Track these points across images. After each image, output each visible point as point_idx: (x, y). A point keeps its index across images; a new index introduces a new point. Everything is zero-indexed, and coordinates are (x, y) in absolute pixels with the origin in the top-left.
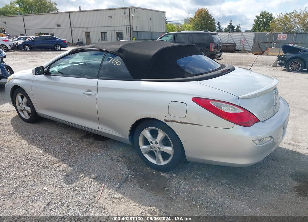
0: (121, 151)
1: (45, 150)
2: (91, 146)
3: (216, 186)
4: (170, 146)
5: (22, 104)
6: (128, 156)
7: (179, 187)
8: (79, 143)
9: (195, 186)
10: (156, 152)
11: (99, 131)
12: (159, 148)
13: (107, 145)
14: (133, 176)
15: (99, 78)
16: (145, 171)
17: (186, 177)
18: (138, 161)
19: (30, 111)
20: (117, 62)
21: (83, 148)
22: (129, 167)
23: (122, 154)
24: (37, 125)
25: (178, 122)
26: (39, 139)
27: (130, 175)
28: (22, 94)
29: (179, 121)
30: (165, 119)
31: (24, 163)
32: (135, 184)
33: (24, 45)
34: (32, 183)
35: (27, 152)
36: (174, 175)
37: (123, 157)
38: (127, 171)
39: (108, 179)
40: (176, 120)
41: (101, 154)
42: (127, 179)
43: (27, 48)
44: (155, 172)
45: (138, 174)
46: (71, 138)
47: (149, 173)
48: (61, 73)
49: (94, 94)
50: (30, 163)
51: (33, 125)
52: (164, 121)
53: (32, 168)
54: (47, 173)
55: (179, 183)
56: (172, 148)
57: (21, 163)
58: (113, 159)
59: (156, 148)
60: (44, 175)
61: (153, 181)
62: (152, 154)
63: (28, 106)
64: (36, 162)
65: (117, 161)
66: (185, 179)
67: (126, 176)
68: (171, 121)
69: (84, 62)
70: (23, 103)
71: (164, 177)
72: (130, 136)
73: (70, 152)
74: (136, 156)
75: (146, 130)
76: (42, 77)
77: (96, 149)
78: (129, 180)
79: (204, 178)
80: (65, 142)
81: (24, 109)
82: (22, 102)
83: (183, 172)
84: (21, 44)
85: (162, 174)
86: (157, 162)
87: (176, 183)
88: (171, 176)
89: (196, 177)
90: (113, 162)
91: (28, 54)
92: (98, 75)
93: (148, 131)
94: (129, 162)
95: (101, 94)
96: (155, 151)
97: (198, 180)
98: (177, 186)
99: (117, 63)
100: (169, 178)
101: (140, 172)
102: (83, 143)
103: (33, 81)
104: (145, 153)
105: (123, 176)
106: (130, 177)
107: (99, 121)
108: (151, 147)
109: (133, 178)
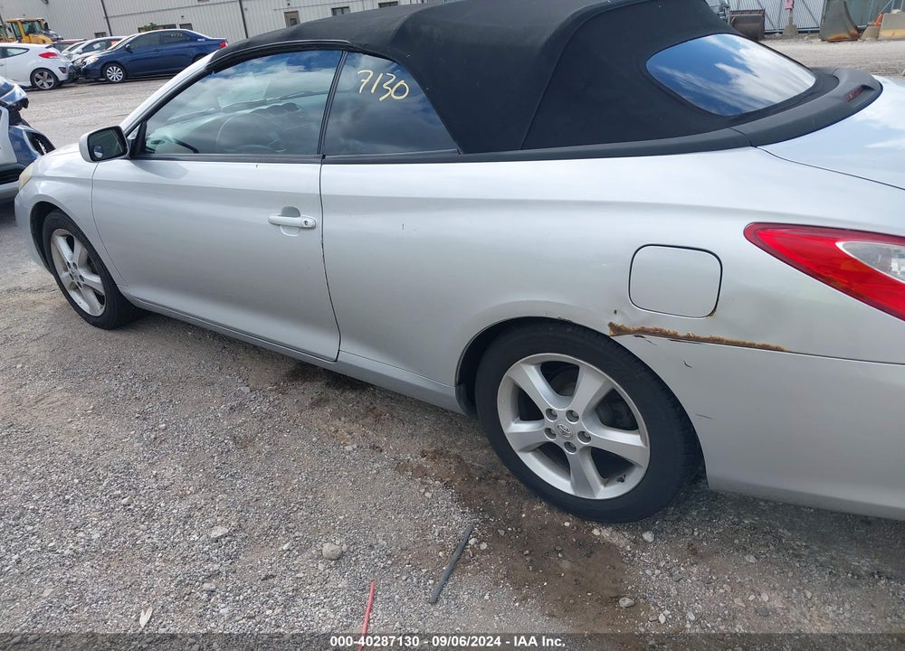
0: (426, 430)
1: (153, 436)
2: (317, 412)
3: (832, 587)
4: (631, 426)
5: (72, 265)
6: (455, 451)
7: (674, 592)
8: (277, 402)
9: (741, 585)
10: (574, 449)
11: (341, 362)
12: (583, 435)
13: (375, 408)
14: (484, 546)
15: (324, 157)
16: (528, 516)
17: (696, 545)
18: (494, 474)
19: (101, 290)
20: (391, 86)
21: (291, 422)
22: (464, 499)
23: (431, 445)
24: (132, 336)
25: (674, 337)
26: (136, 392)
27: (472, 541)
28: (68, 233)
29: (682, 333)
30: (611, 325)
31: (76, 497)
32: (497, 584)
33: (104, 64)
34: (101, 590)
35: (92, 447)
36: (648, 536)
37: (437, 455)
38: (459, 520)
39: (389, 562)
40: (666, 329)
41: (355, 446)
42: (460, 559)
43: (115, 73)
44: (567, 524)
45: (502, 533)
46: (246, 382)
47: (544, 528)
48: (192, 148)
49: (311, 222)
50: (99, 494)
51: (118, 337)
52: (607, 331)
53: (105, 519)
54: (155, 540)
55: (671, 575)
56: (643, 438)
57: (67, 497)
58: (400, 467)
59: (572, 436)
60: (146, 551)
61: (566, 565)
62: (553, 453)
63: (94, 272)
64: (119, 492)
65: (415, 475)
66: (694, 552)
67: (457, 546)
68: (641, 332)
69: (271, 102)
70: (74, 264)
71: (609, 547)
72: (458, 384)
73: (243, 443)
74: (485, 452)
75: (525, 362)
76: (120, 168)
77: (337, 422)
78: (468, 562)
79: (772, 547)
80: (227, 401)
81: (82, 283)
82: (71, 259)
83: (679, 520)
84: (95, 64)
85: (596, 532)
86: (574, 486)
87: (657, 572)
88: (635, 541)
89: (736, 541)
90: (402, 480)
91: (115, 93)
92: (319, 147)
93: (533, 368)
94: (463, 480)
95: (335, 224)
96: (568, 445)
97: (752, 559)
98: (669, 590)
99: (392, 92)
100: (628, 548)
101: (509, 522)
102: (288, 400)
103: (92, 182)
104: (526, 450)
105: (443, 547)
106: (472, 548)
107: (338, 326)
108: (548, 431)
109: (483, 552)
